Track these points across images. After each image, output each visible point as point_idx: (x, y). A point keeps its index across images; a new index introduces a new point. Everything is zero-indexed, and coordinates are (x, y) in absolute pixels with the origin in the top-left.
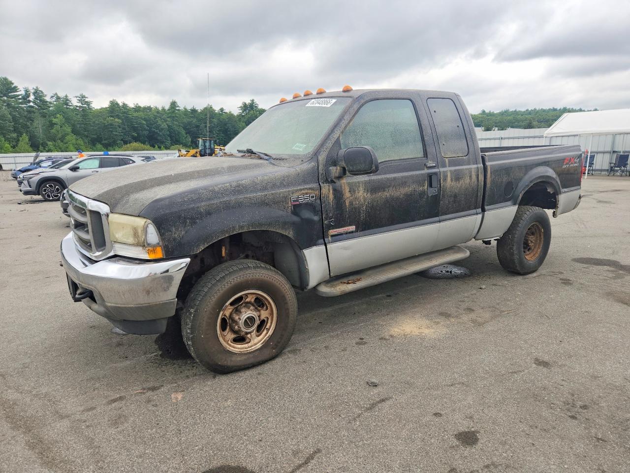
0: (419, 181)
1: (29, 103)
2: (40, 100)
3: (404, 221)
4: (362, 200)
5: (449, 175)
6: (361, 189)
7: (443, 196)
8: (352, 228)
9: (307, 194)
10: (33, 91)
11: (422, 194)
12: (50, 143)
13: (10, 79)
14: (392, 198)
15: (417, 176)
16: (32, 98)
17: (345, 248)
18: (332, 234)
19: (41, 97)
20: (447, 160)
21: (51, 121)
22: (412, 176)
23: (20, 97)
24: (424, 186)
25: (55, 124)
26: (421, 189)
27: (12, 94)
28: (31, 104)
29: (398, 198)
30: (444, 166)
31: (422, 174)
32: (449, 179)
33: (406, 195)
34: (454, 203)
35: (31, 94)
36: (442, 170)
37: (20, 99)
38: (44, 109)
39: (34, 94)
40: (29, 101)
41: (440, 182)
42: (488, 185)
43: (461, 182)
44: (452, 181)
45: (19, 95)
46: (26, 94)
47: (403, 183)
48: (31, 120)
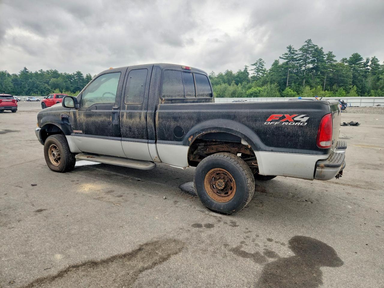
0: (108, 115)
1: (367, 67)
2: (374, 65)
3: (102, 135)
4: (83, 120)
5: (125, 114)
6: (82, 115)
7: (122, 126)
8: (81, 132)
9: (66, 114)
10: (371, 59)
11: (109, 123)
12: (372, 91)
13: (359, 53)
14: (95, 121)
15: (107, 112)
16: (370, 63)
17: (79, 140)
18: (75, 132)
19: (376, 62)
20: (126, 106)
21: (378, 77)
22: (104, 112)
23: (363, 64)
24: (110, 118)
25: (381, 79)
26: (108, 119)
27: (358, 62)
28: (369, 67)
29: (97, 122)
30: (124, 109)
31: (109, 112)
32: (125, 116)
33: (101, 121)
34: (130, 132)
35: (370, 61)
36: (122, 111)
37: (362, 65)
38: (376, 70)
39: (372, 61)
40: (367, 66)
41: (119, 117)
42: (157, 126)
43: (133, 120)
44: (127, 118)
45: (362, 63)
46: (367, 61)
47: (100, 115)
48: (366, 77)
